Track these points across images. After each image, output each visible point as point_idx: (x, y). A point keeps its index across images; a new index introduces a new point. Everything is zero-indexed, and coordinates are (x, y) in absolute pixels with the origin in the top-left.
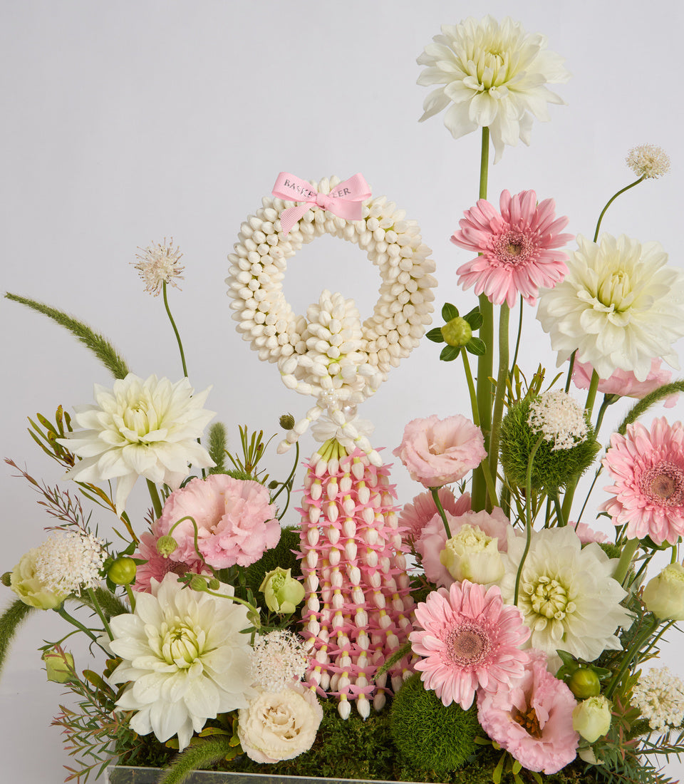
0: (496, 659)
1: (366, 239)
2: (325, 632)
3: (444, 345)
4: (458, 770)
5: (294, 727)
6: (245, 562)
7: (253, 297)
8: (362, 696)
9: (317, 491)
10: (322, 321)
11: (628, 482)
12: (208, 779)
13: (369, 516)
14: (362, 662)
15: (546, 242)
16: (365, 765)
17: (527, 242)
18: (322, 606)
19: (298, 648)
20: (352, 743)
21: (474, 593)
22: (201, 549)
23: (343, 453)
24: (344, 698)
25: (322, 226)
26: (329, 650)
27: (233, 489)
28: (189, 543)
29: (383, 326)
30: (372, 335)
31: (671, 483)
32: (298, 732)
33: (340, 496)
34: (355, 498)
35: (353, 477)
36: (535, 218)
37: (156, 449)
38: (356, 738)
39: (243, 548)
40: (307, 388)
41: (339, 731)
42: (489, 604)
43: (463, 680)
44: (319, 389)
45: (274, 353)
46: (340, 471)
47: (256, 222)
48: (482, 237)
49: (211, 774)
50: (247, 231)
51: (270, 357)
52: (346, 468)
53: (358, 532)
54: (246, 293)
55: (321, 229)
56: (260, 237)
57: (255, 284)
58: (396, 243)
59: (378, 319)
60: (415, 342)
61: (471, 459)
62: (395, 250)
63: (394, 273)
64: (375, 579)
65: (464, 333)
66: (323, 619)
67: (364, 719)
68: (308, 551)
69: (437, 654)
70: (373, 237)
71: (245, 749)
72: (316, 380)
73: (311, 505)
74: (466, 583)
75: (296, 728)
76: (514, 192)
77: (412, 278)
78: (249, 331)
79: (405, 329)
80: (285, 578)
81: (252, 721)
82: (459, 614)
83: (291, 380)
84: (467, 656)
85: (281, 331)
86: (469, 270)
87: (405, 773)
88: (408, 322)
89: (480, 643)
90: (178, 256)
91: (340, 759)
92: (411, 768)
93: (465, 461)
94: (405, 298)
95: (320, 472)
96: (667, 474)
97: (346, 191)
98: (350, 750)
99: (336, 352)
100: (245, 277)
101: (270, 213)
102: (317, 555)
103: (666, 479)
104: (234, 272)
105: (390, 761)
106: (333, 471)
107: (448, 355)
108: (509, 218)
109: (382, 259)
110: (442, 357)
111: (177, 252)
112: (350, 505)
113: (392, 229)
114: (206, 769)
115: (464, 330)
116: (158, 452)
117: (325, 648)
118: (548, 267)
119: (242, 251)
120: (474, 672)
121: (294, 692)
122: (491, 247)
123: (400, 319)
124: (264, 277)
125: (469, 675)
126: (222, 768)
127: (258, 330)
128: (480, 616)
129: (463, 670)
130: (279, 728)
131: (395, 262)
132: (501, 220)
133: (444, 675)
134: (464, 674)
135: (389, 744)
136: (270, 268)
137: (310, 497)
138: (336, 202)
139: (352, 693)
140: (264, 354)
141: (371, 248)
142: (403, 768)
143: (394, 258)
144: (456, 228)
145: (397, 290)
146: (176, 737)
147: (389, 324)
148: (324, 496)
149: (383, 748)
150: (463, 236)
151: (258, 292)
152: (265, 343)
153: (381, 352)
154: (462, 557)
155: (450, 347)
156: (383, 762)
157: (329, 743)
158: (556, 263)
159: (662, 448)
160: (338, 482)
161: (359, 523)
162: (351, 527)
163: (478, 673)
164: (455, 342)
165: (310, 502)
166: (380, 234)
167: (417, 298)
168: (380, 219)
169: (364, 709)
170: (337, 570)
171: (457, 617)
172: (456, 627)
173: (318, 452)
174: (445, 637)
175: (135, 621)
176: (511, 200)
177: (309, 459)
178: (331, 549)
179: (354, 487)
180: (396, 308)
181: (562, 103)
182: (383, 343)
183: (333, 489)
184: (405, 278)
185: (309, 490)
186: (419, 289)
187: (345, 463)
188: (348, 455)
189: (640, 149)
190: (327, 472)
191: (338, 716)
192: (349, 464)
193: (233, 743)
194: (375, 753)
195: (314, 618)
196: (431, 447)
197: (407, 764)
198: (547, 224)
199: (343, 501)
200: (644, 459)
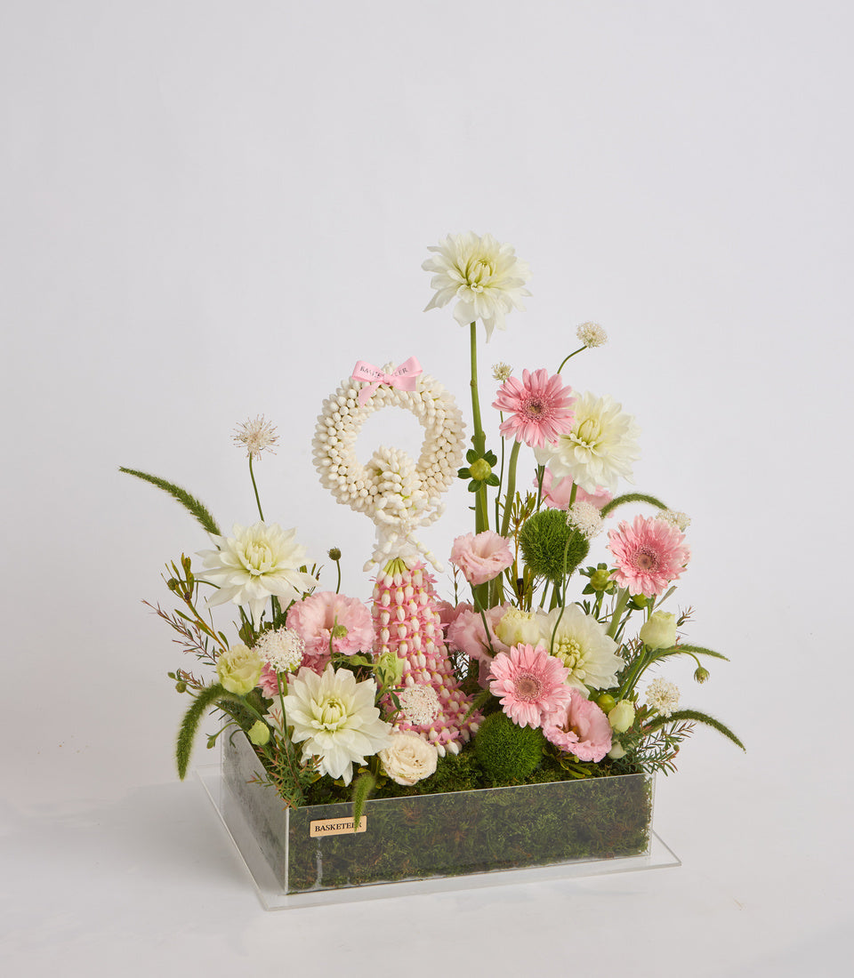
0: (549, 692)
1: (421, 407)
3: (471, 479)
7: (338, 455)
8: (450, 741)
9: (387, 599)
10: (393, 469)
11: (624, 560)
14: (442, 718)
15: (558, 403)
17: (545, 405)
21: (527, 652)
23: (404, 568)
24: (438, 744)
28: (325, 640)
29: (431, 470)
31: (649, 558)
33: (406, 601)
34: (417, 601)
35: (414, 586)
36: (548, 387)
38: (456, 765)
42: (537, 658)
43: (531, 709)
44: (398, 519)
45: (354, 496)
46: (404, 582)
47: (342, 400)
48: (513, 402)
50: (335, 406)
51: (350, 499)
52: (408, 579)
53: (421, 627)
54: (333, 453)
57: (340, 445)
58: (442, 408)
62: (441, 413)
63: (440, 430)
65: (487, 470)
67: (456, 755)
69: (510, 694)
70: (425, 406)
72: (395, 512)
73: (383, 611)
74: (521, 645)
76: (532, 370)
77: (452, 433)
78: (336, 481)
79: (447, 470)
82: (519, 667)
84: (529, 695)
85: (358, 480)
87: (495, 783)
88: (448, 465)
89: (535, 685)
92: (498, 780)
94: (449, 448)
95: (388, 584)
96: (646, 553)
97: (404, 370)
99: (407, 491)
100: (333, 441)
101: (352, 393)
103: (646, 557)
104: (324, 437)
106: (399, 583)
107: (475, 487)
108: (530, 389)
109: (431, 421)
110: (469, 490)
112: (414, 607)
113: (438, 398)
115: (487, 468)
118: (563, 420)
119: (330, 422)
120: (537, 703)
122: (520, 409)
123: (444, 464)
124: (346, 439)
125: (534, 705)
127: (342, 480)
128: (533, 666)
131: (441, 422)
132: (525, 390)
134: (530, 705)
135: (480, 767)
136: (350, 433)
137: (381, 604)
138: (397, 378)
139: (442, 740)
141: (423, 414)
142: (493, 779)
143: (440, 420)
145: (442, 443)
146: (341, 778)
147: (436, 468)
148: (393, 602)
149: (476, 770)
150: (501, 402)
151: (342, 451)
152: (348, 489)
154: (516, 627)
155: (474, 481)
156: (477, 781)
158: (567, 417)
159: (642, 535)
160: (404, 590)
161: (422, 619)
162: (416, 623)
163: (540, 703)
164: (479, 478)
165: (382, 608)
166: (432, 403)
167: (454, 447)
168: (430, 392)
169: (454, 748)
171: (517, 669)
172: (518, 676)
173: (384, 569)
175: (294, 700)
176: (530, 376)
178: (400, 643)
179: (417, 591)
181: (531, 295)
182: (432, 481)
183: (400, 596)
184: (448, 433)
185: (380, 599)
187: (407, 575)
188: (408, 569)
190: (393, 584)
192: (410, 576)
198: (557, 391)
199: (408, 604)
200: (632, 544)
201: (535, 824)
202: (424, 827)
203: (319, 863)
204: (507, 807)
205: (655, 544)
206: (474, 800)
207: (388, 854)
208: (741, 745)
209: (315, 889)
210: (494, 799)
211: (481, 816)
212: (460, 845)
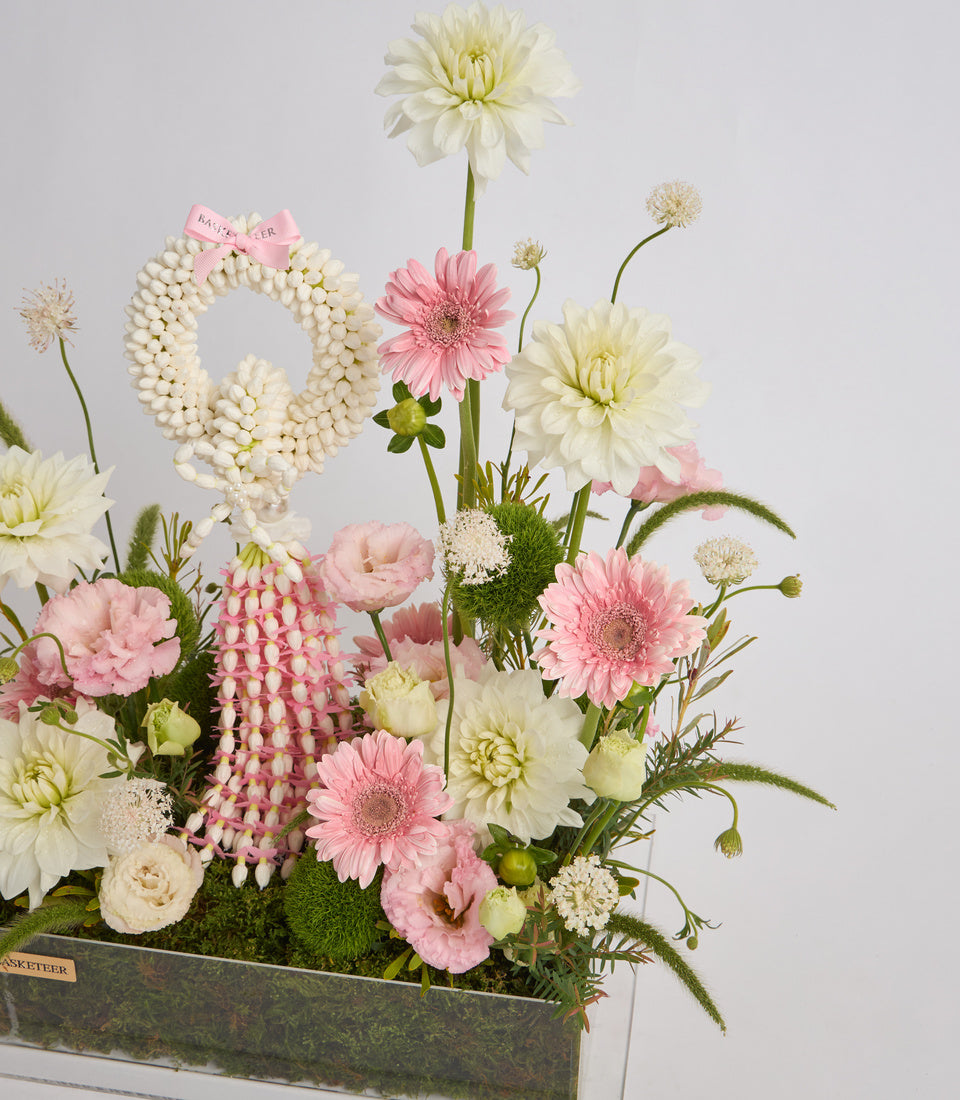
0: (407, 831)
1: (288, 297)
2: (236, 778)
3: (392, 432)
4: (360, 959)
5: (167, 892)
6: (123, 689)
7: (154, 362)
8: (263, 861)
9: (234, 605)
10: (233, 397)
11: (572, 626)
12: (68, 946)
13: (295, 639)
14: (271, 818)
15: (483, 321)
16: (250, 944)
17: (464, 316)
18: (238, 746)
19: (159, 801)
20: (241, 916)
21: (391, 747)
22: (71, 671)
23: (266, 560)
24: (241, 861)
25: (235, 278)
26: (239, 800)
27: (119, 599)
28: (56, 663)
29: (312, 407)
30: (299, 416)
31: (628, 630)
32: (171, 898)
33: (260, 613)
34: (279, 618)
35: (276, 591)
36: (474, 286)
37: (30, 546)
38: (245, 911)
39: (121, 673)
40: (209, 481)
41: (228, 901)
42: (407, 762)
43: (364, 853)
44: (225, 483)
45: (179, 432)
46: (263, 582)
47: (154, 268)
48: (412, 307)
49: (69, 941)
50: (144, 279)
51: (176, 437)
52: (268, 579)
53: (282, 659)
54: (143, 356)
55: (233, 282)
56: (159, 287)
57: (156, 346)
58: (325, 303)
59: (307, 397)
60: (357, 428)
61: (406, 581)
62: (323, 313)
63: (324, 340)
64: (304, 717)
65: (413, 421)
66: (238, 762)
67: (261, 889)
68: (224, 678)
69: (339, 818)
70: (295, 296)
71: (104, 914)
72: (221, 471)
73: (228, 623)
74: (382, 734)
75: (170, 893)
77: (347, 348)
78: (149, 403)
79: (339, 411)
80: (170, 711)
81: (116, 882)
82: (372, 772)
83: (188, 471)
84: (377, 823)
85: (190, 405)
86: (388, 350)
87: (297, 957)
88: (343, 401)
89: (395, 808)
90: (70, 302)
91: (224, 934)
92: (305, 952)
93: (398, 582)
94: (338, 373)
95: (238, 582)
96: (626, 619)
97: (271, 232)
98: (238, 924)
99: (246, 438)
100: (141, 336)
101: (171, 258)
102: (234, 683)
103: (624, 625)
104: (130, 329)
105: (284, 941)
106: (254, 582)
107: (399, 445)
108: (445, 285)
109: (308, 323)
110: (390, 449)
111: (69, 299)
112: (271, 626)
113: (320, 285)
114: (63, 935)
115: (413, 416)
116: (30, 548)
117: (233, 798)
118: (482, 352)
119: (139, 304)
120: (379, 844)
121: (172, 851)
122: (419, 320)
123: (332, 400)
124: (167, 338)
125: (374, 847)
126: (86, 935)
127: (159, 403)
128: (397, 776)
129: (368, 840)
130: (147, 892)
131: (325, 327)
132: (435, 286)
133: (340, 845)
134: (368, 845)
135: (282, 921)
136: (174, 327)
137: (226, 611)
138: (258, 244)
139: (251, 856)
140: (170, 433)
141: (294, 308)
142: (294, 951)
143: (322, 323)
144: (380, 294)
145: (327, 363)
146: (25, 894)
147: (320, 404)
148: (242, 613)
149: (276, 925)
150: (387, 304)
151: (160, 355)
152: (169, 419)
153: (311, 439)
154: (379, 702)
155: (398, 437)
156: (276, 942)
157: (213, 914)
158: (493, 347)
159: (620, 585)
160: (260, 593)
161: (283, 648)
162: (272, 653)
163: (382, 846)
164: (402, 431)
165: (228, 619)
166: (305, 291)
167: (354, 373)
168: (305, 271)
169: (263, 876)
170: (257, 703)
171: (369, 775)
172: (367, 787)
173: (238, 557)
174: (352, 798)
176: (448, 261)
177: (229, 564)
178: (250, 678)
179: (280, 604)
180: (327, 385)
182: (313, 427)
183: (252, 603)
184: (337, 348)
185: (226, 603)
186: (356, 361)
187: (267, 572)
188: (271, 562)
189: (667, 186)
190: (247, 583)
191: (231, 882)
192: (271, 574)
193: (92, 907)
194: (266, 930)
195: (225, 761)
196: (367, 560)
197: (301, 946)
198: (485, 297)
199: (265, 620)
200: (596, 598)
201: (365, 1033)
202: (175, 996)
203: (12, 1008)
204: (314, 1000)
205: (641, 606)
206: (258, 976)
207: (123, 1019)
208: (717, 1017)
209: (10, 1041)
210: (291, 983)
211: (269, 1004)
212: (240, 1035)
